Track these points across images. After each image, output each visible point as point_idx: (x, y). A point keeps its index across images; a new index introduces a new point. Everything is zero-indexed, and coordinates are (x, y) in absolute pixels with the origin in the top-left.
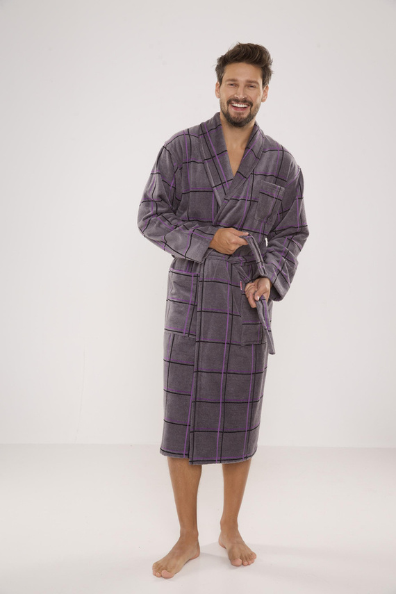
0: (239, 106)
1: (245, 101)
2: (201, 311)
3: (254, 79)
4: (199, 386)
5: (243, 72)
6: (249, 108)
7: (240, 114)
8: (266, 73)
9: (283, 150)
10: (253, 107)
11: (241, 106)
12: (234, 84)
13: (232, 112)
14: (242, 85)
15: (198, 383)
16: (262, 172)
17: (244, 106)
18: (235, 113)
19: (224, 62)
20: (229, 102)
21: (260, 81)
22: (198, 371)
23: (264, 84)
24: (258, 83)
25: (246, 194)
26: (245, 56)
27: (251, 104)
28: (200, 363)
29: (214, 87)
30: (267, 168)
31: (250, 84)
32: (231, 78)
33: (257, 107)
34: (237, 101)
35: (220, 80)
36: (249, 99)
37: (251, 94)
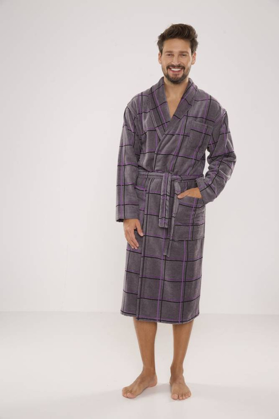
0: (175, 70)
1: (179, 66)
2: (147, 214)
3: (185, 50)
4: (145, 267)
5: (177, 45)
6: (183, 70)
7: (176, 75)
8: (193, 44)
9: (211, 99)
10: (186, 70)
11: (177, 70)
12: (171, 54)
13: (171, 74)
14: (176, 55)
15: (145, 265)
16: (194, 115)
17: (179, 70)
18: (173, 75)
19: (163, 38)
20: (168, 67)
21: (190, 51)
22: (144, 257)
23: (192, 52)
24: (188, 53)
25: (180, 130)
26: (177, 34)
27: (184, 68)
28: (146, 251)
29: (157, 57)
30: (198, 112)
31: (182, 54)
32: (169, 50)
33: (189, 69)
34: (174, 67)
35: (161, 51)
36: (182, 65)
37: (183, 61)
